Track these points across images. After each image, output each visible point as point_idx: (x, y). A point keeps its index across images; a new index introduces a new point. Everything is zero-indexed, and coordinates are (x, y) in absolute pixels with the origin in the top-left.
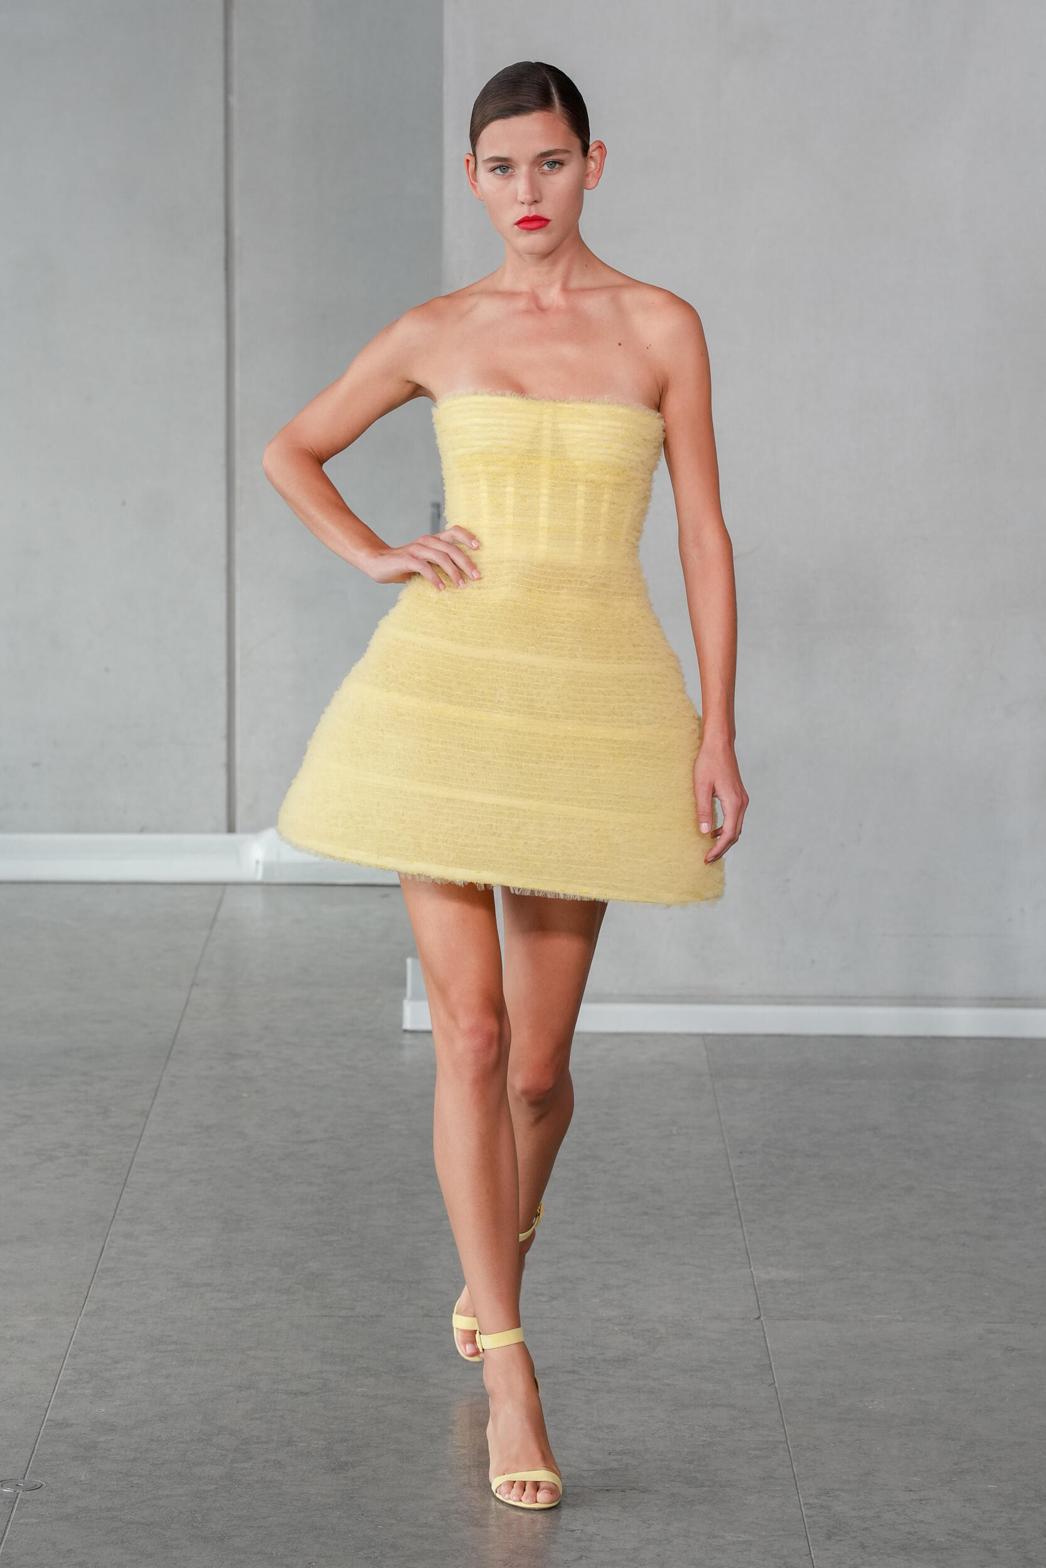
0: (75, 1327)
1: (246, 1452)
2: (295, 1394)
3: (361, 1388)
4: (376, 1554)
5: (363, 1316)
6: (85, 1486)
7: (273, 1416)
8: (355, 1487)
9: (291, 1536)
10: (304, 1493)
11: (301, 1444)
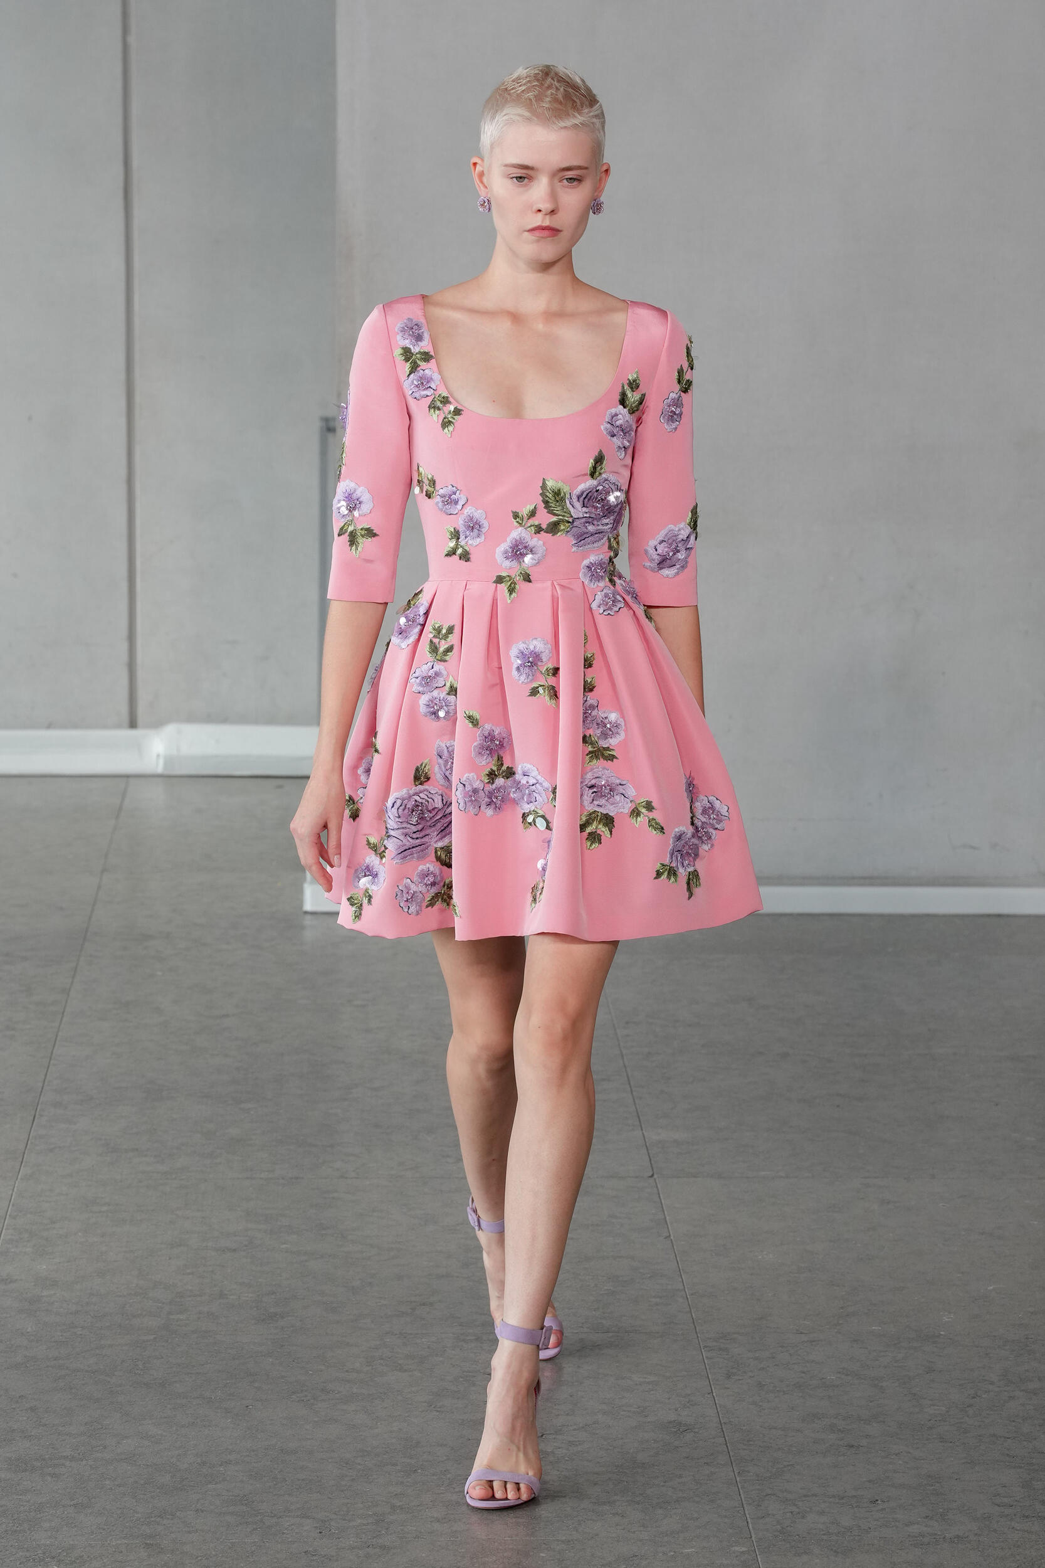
0: (13, 1190)
1: (181, 1305)
2: (224, 1250)
3: (285, 1244)
4: (308, 1398)
5: (283, 1179)
6: (33, 1338)
7: (204, 1271)
8: (285, 1336)
9: (228, 1382)
10: (237, 1342)
11: (231, 1297)
